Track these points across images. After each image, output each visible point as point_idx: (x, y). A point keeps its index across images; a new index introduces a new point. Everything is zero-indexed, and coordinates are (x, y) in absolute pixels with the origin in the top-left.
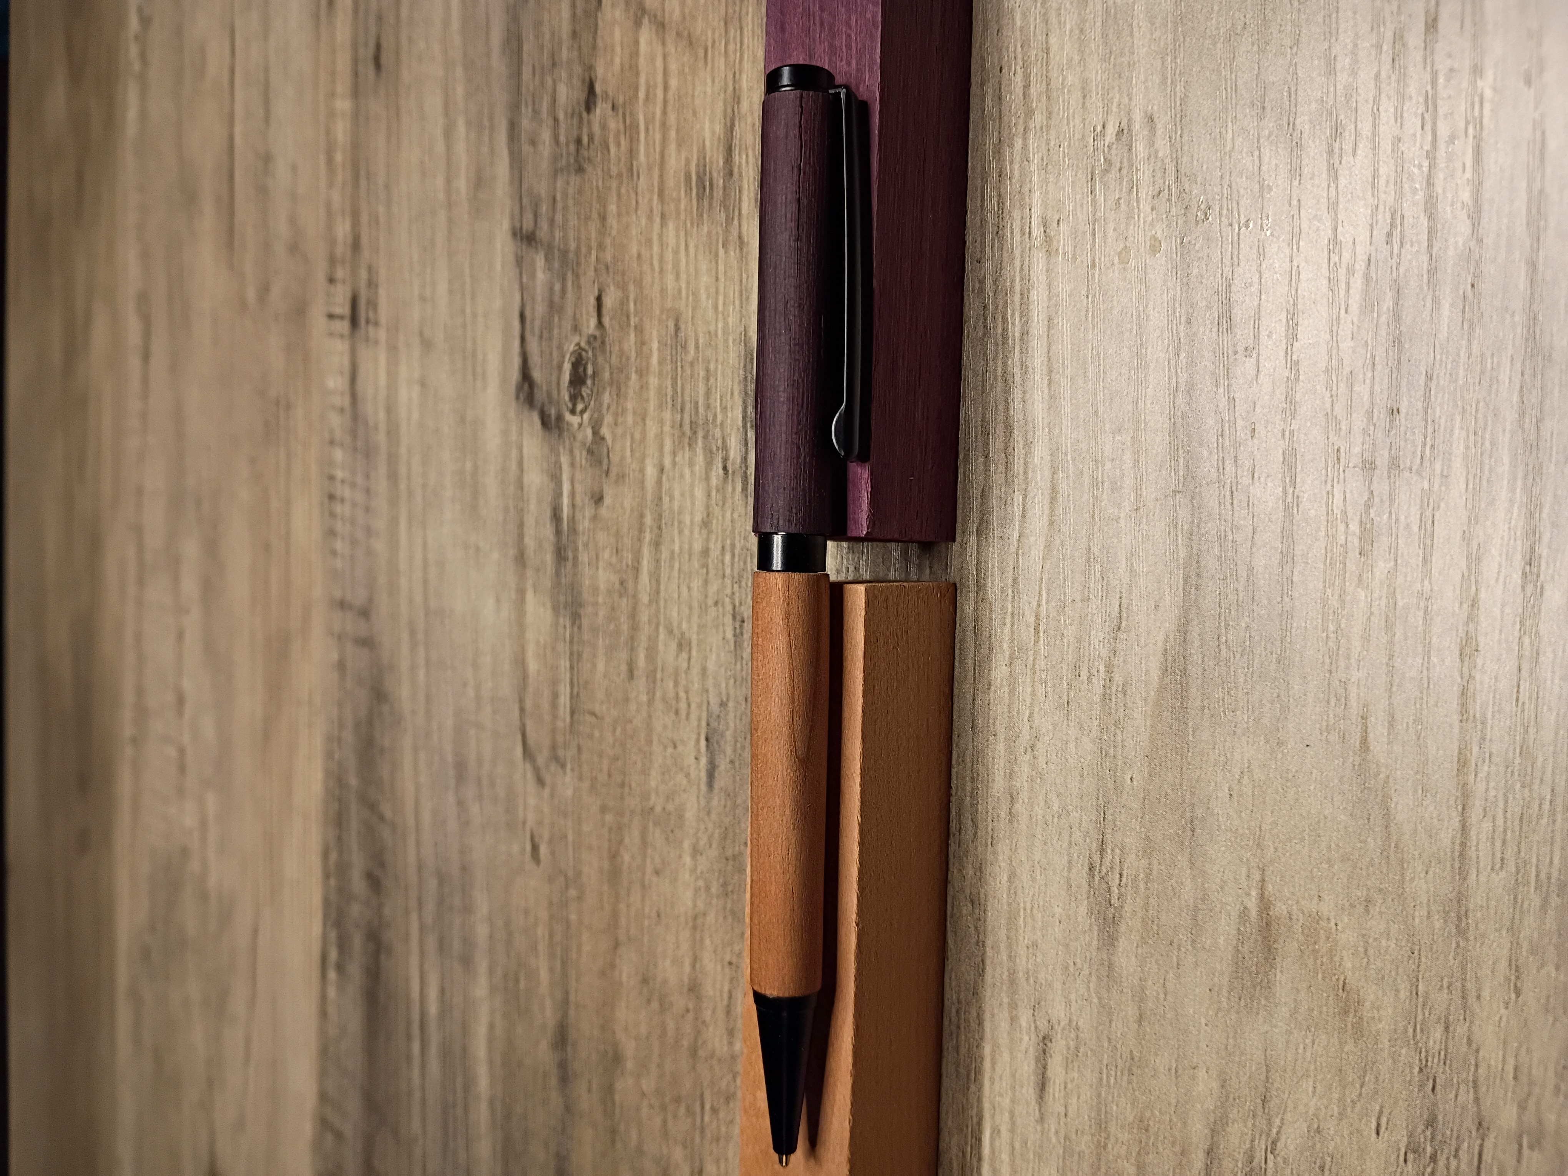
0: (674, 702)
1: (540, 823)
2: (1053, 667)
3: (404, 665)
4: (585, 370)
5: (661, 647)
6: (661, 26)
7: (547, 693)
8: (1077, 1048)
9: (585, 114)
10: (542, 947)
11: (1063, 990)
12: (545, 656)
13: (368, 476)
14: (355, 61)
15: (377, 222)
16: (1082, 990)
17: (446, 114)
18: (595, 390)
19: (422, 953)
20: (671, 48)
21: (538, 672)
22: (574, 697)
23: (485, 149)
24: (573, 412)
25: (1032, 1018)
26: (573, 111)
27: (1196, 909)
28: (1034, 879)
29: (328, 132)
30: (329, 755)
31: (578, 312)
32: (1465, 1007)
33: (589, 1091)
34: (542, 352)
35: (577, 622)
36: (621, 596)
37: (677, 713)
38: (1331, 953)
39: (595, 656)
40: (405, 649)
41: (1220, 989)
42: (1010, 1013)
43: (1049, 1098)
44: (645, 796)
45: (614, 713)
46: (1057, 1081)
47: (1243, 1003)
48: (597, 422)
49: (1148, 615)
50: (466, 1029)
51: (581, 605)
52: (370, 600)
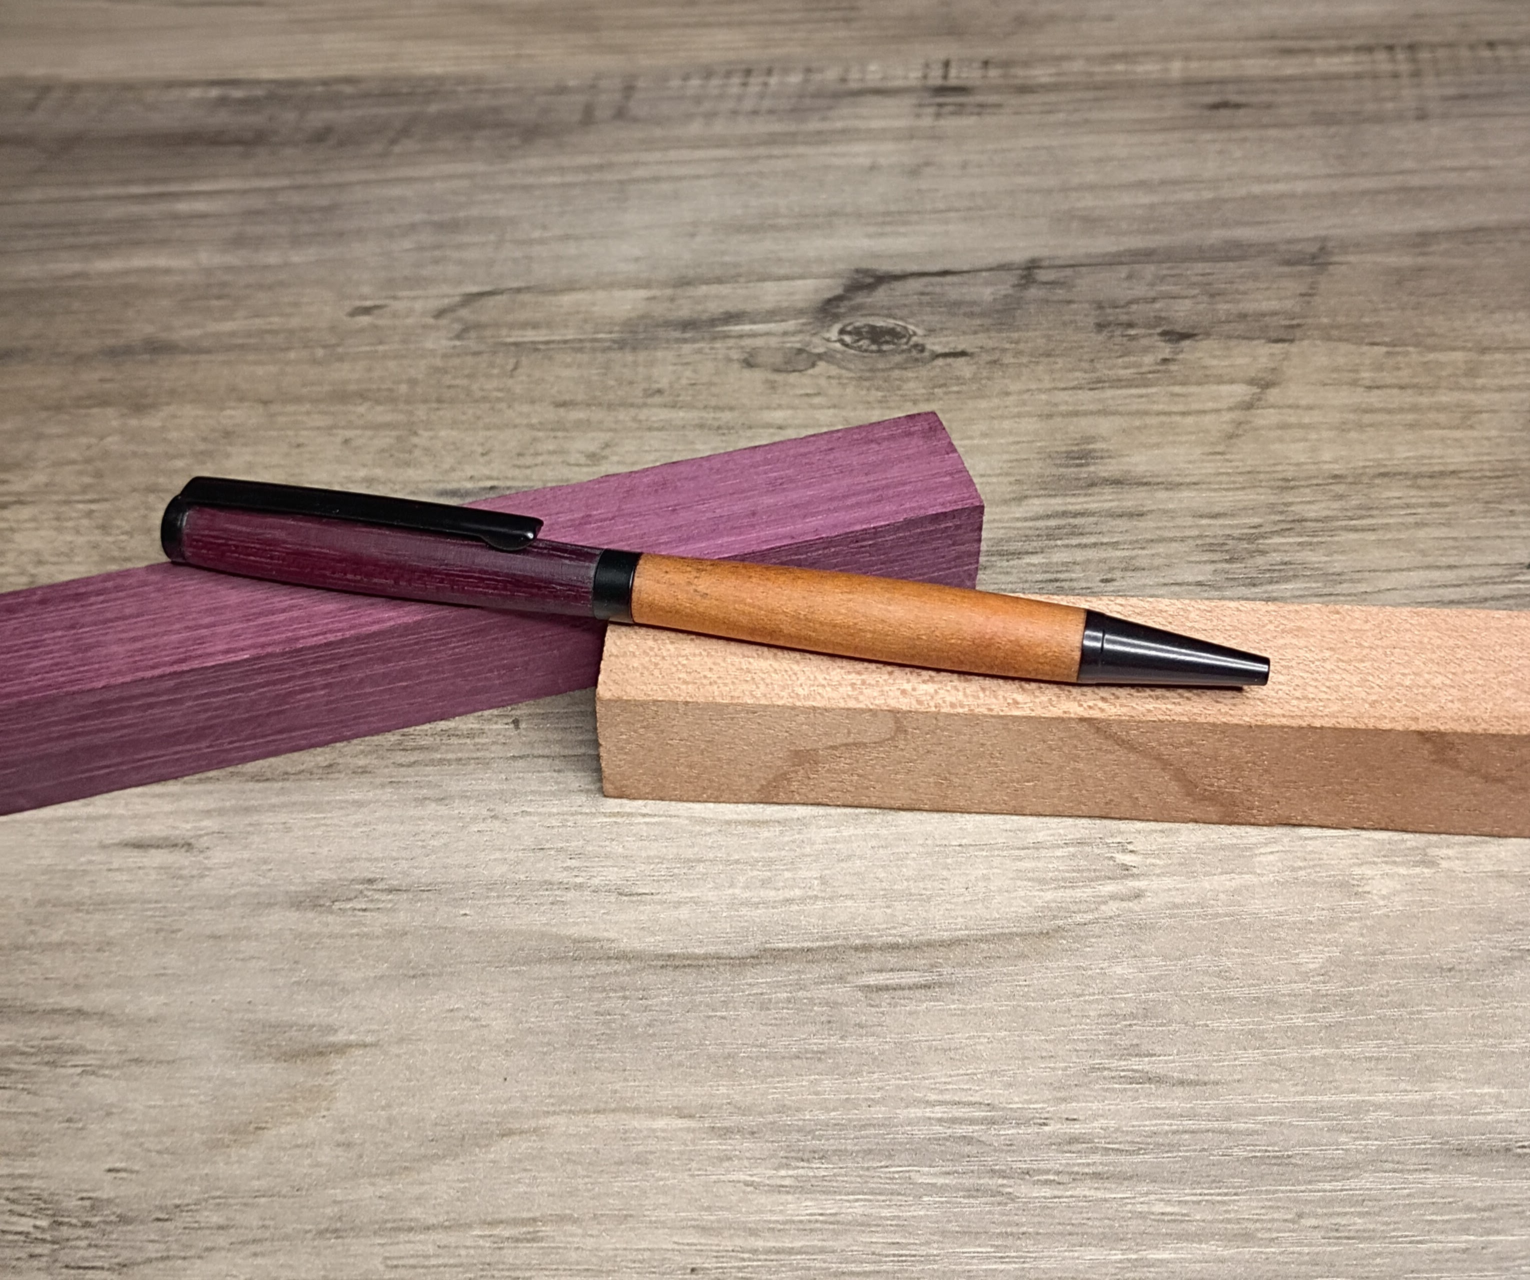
0: (532, 451)
1: (395, 315)
2: (580, 832)
3: (565, 161)
4: (887, 342)
5: (590, 435)
6: (1249, 406)
7: (539, 316)
8: (181, 877)
9: (1159, 330)
10: (259, 323)
11: (242, 859)
12: (578, 312)
13: (771, 112)
14: (1223, 82)
15: (1050, 112)
16: (243, 879)
17: (1163, 183)
18: (865, 354)
19: (245, 192)
20: (1227, 417)
21: (561, 306)
22: (534, 347)
23: (1124, 226)
24: (842, 332)
25: (210, 830)
26: (1164, 318)
27: (334, 984)
28: (356, 825)
29: (1147, 54)
30: (462, 80)
31: (949, 332)
32: (243, 1243)
33: (101, 380)
34: (907, 295)
35: (616, 346)
36: (645, 390)
37: (520, 455)
38: (295, 1114)
39: (580, 366)
40: (583, 160)
41: (252, 1012)
42: (215, 810)
43: (127, 852)
44: (428, 425)
45: (518, 390)
46: (145, 860)
47: (238, 1034)
48: (832, 357)
49: (635, 921)
50: (163, 243)
51: (634, 349)
52: (635, 120)
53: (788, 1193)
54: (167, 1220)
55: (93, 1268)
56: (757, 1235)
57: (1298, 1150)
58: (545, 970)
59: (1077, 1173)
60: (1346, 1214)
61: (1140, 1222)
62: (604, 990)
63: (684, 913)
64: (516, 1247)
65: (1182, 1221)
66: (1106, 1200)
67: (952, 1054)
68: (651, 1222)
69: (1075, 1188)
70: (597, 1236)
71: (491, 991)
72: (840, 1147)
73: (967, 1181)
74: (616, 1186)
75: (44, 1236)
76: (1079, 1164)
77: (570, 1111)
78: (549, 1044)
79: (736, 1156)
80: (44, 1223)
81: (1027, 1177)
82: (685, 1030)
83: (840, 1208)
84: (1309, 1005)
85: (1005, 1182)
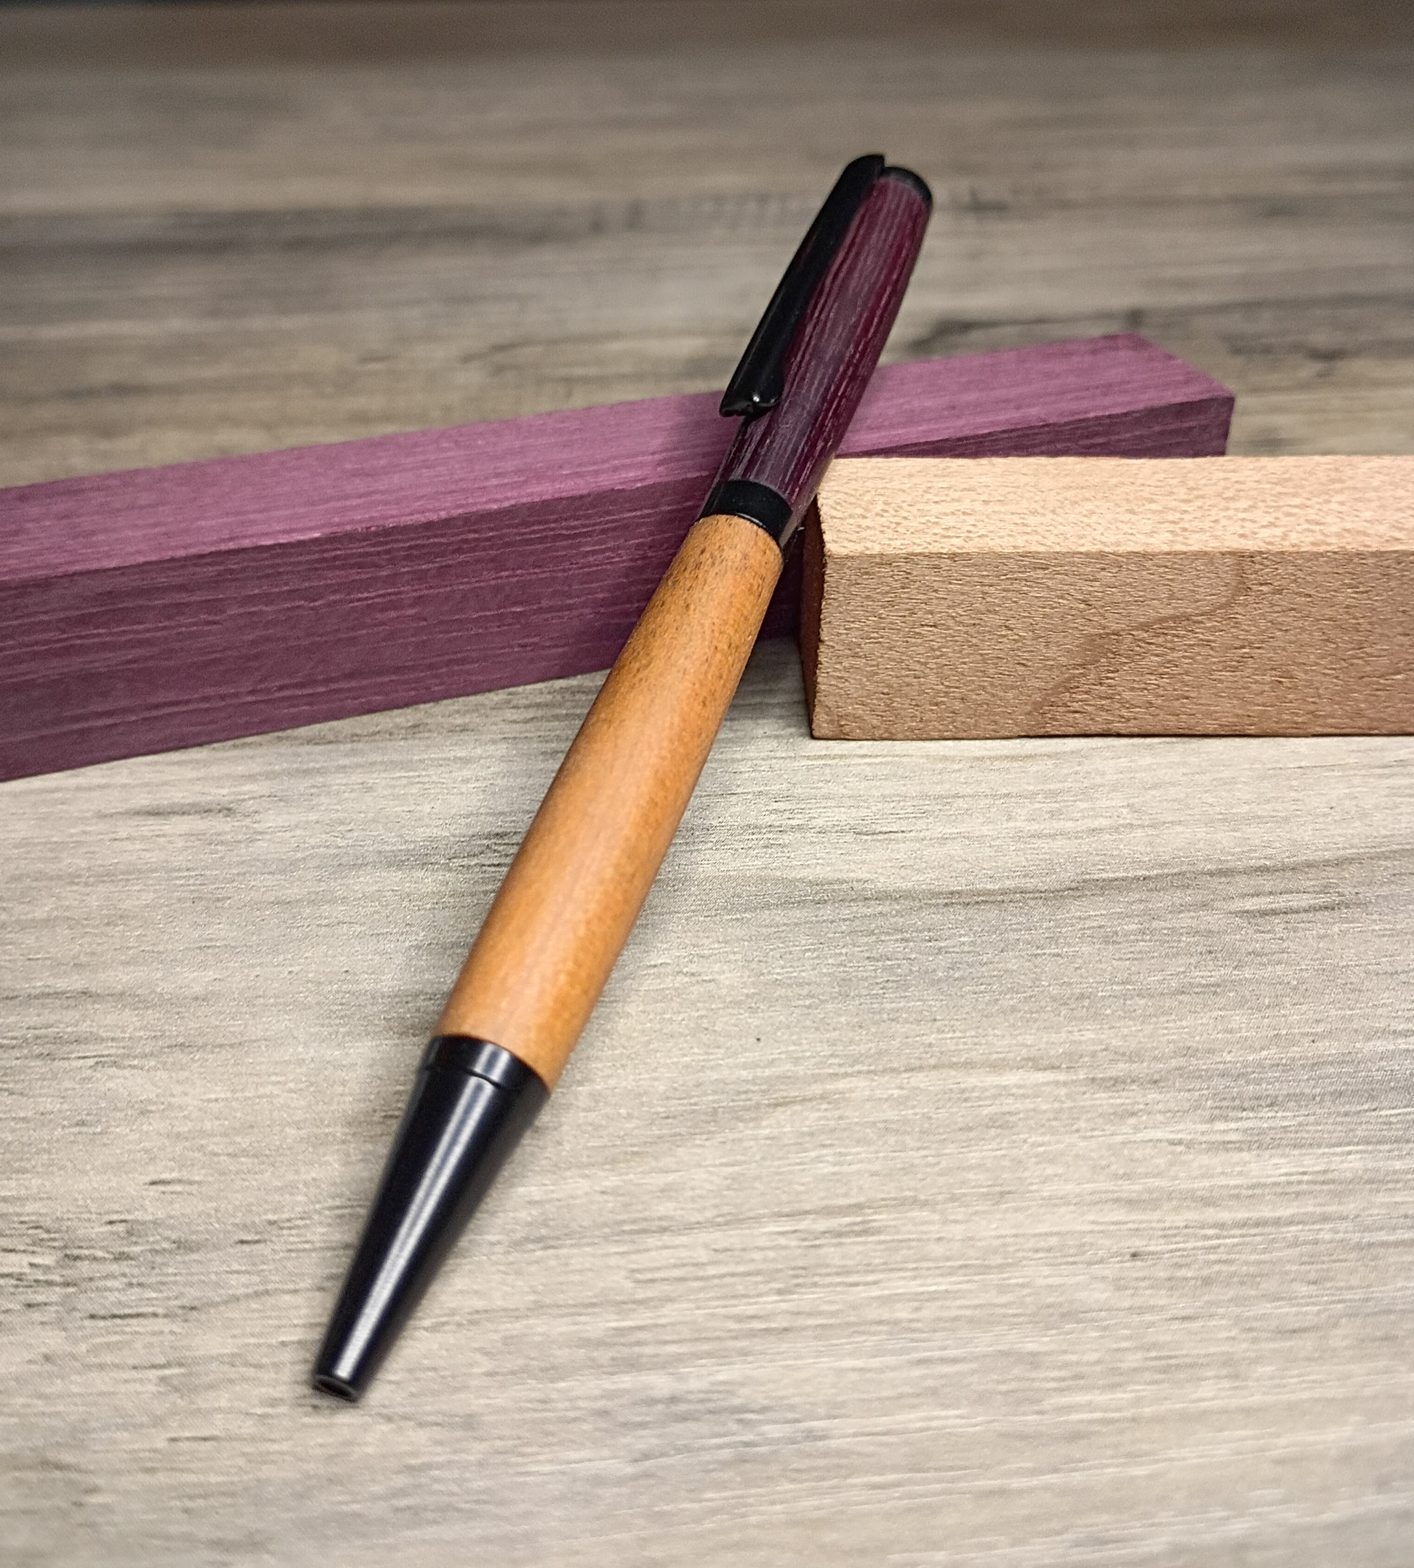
2: (780, 776)
8: (221, 842)
11: (308, 821)
16: (313, 841)
25: (256, 795)
41: (351, 982)
42: (261, 774)
43: (138, 821)
46: (165, 827)
47: (336, 1008)
52: (650, 230)
53: (1241, 1150)
54: (257, 1242)
55: (138, 1315)
58: (779, 916)
62: (872, 933)
68: (1043, 1199)
71: (705, 941)
74: (973, 1157)
75: (50, 1277)
77: (869, 1072)
78: (810, 996)
80: (47, 1260)
82: (1007, 971)
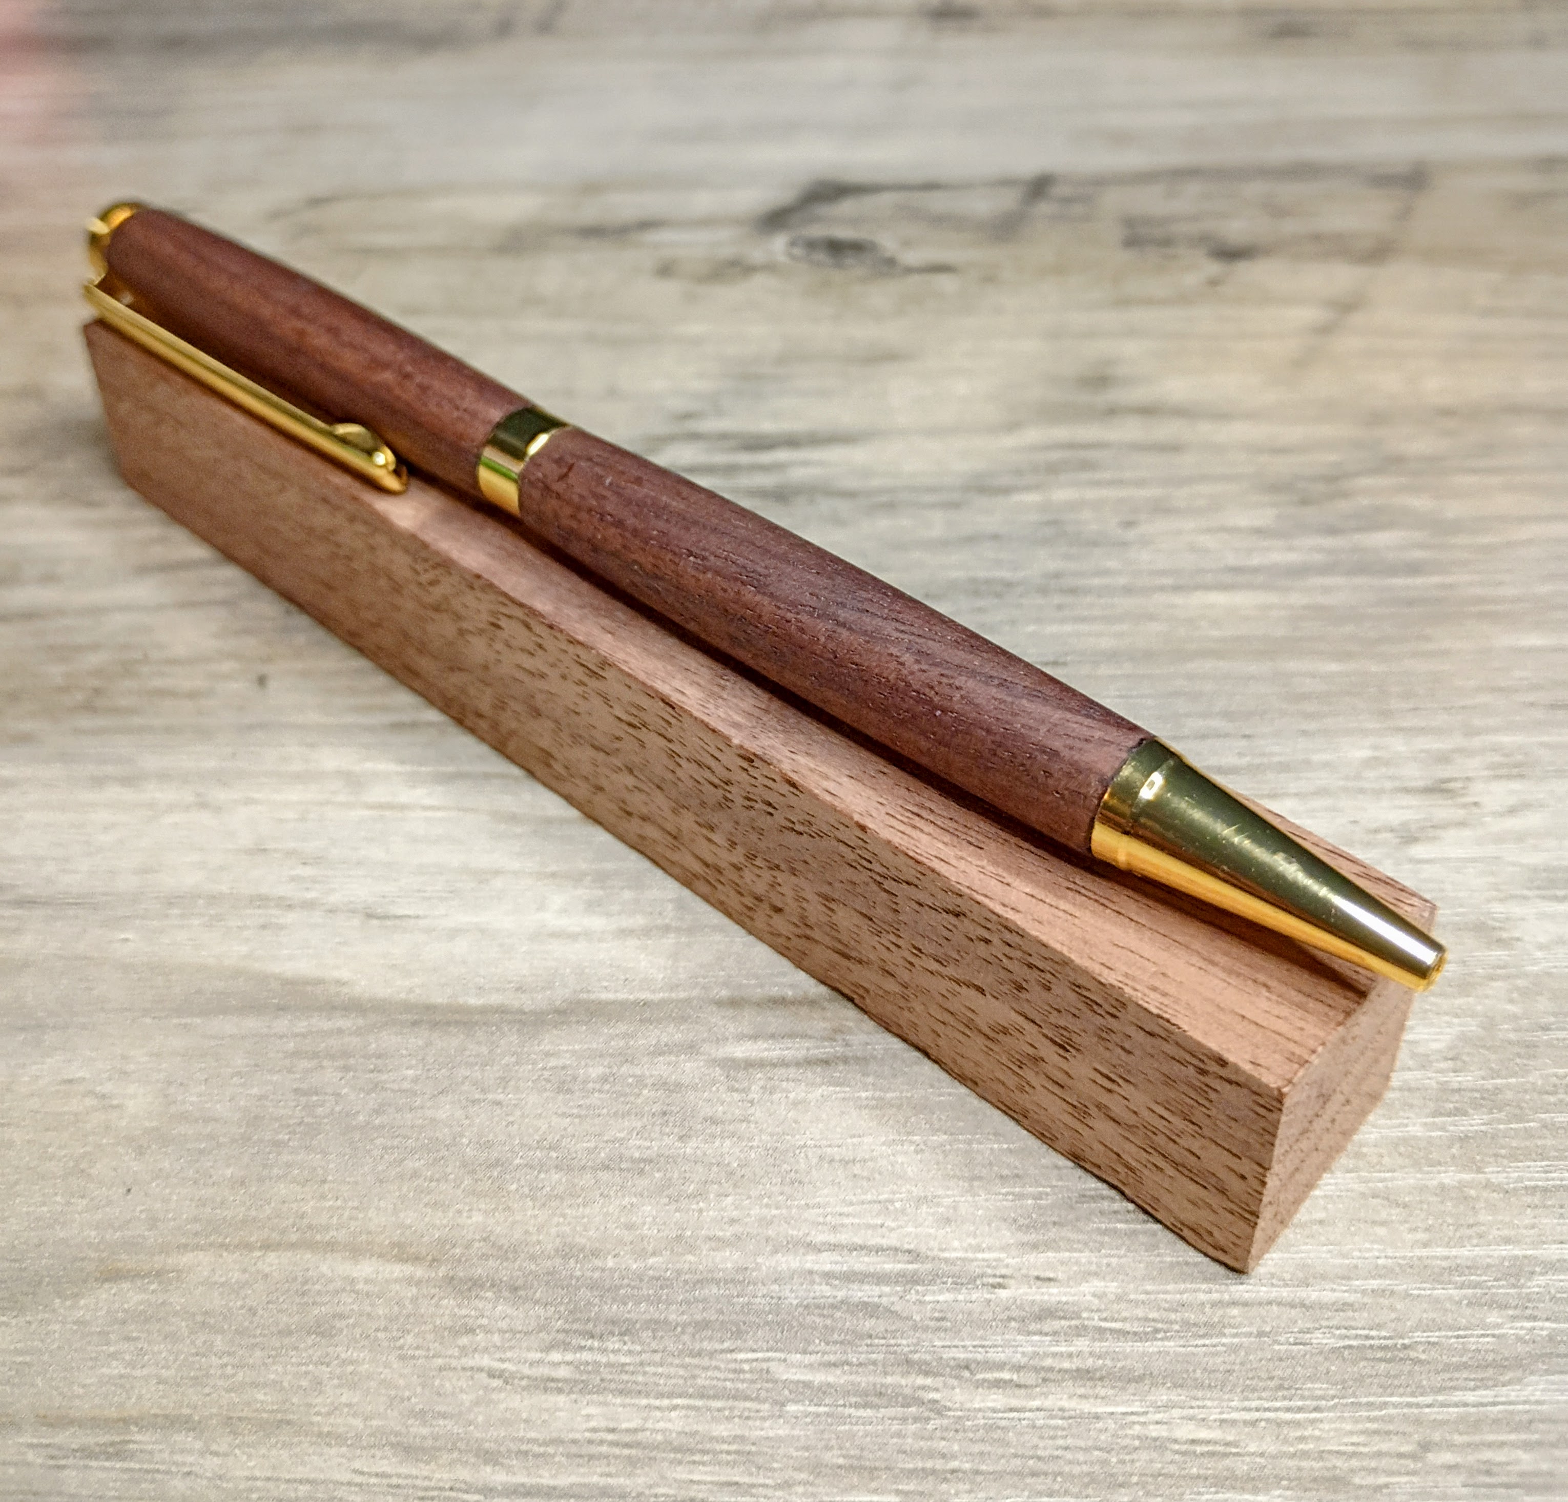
4: (848, 256)
6: (1324, 331)
7: (401, 221)
9: (1207, 249)
12: (450, 218)
17: (1209, 102)
18: (819, 267)
20: (1291, 342)
21: (428, 210)
22: (387, 253)
24: (791, 243)
26: (1212, 238)
31: (928, 244)
34: (878, 209)
35: (489, 253)
39: (441, 273)
48: (774, 269)
49: (385, 956)
56: (496, 1463)
57: (1419, 1336)
59: (1051, 1369)
60: (1502, 1444)
61: (1154, 1455)
63: (461, 946)
64: (86, 1467)
65: (1226, 1455)
66: (1097, 1417)
67: (857, 1169)
69: (1046, 1395)
70: (226, 1455)
72: (656, 1316)
73: (864, 1380)
76: (1054, 1355)
79: (480, 1326)
81: (966, 1374)
83: (645, 1420)
84: (1432, 1105)
85: (929, 1381)
